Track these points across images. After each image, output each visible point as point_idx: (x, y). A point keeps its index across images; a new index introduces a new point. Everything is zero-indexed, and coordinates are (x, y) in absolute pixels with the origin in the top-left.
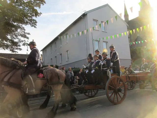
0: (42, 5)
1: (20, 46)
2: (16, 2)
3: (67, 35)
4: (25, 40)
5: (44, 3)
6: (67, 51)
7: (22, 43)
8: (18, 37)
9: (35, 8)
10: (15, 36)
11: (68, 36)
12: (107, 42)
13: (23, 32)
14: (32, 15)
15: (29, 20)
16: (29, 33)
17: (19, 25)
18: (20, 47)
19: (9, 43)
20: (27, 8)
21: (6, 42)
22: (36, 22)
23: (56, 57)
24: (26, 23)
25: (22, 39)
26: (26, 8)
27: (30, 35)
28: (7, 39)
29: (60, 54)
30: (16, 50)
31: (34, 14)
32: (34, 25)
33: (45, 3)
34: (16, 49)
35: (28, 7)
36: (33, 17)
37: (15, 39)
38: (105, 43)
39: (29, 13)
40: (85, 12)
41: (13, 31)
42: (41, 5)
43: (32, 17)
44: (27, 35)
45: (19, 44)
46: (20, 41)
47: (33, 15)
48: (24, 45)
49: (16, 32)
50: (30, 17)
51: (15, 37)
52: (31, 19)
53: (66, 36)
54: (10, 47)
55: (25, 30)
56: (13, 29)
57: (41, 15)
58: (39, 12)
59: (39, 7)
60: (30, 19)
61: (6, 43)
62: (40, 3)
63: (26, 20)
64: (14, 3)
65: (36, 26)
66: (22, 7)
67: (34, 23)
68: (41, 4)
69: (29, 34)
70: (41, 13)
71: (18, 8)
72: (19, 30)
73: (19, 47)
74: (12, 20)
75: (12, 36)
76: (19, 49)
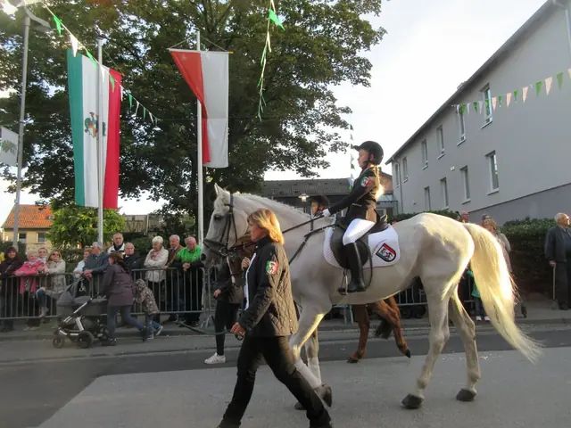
1: (323, 154)
2: (306, 16)
3: (486, 89)
4: (336, 134)
6: (487, 156)
7: (327, 143)
8: (316, 125)
9: (363, 17)
10: (308, 123)
13: (329, 106)
14: (354, 46)
15: (345, 65)
16: (348, 108)
17: (317, 89)
18: (325, 159)
19: (294, 150)
20: (338, 27)
21: (284, 148)
22: (369, 66)
23: (444, 180)
24: (337, 77)
25: (329, 130)
26: (334, 25)
28: (285, 138)
29: (462, 169)
30: (314, 170)
31: (361, 41)
32: (361, 77)
34: (315, 164)
35: (339, 21)
36: (357, 50)
37: (308, 133)
39: (343, 41)
41: (303, 110)
42: (380, 2)
43: (355, 53)
44: (343, 117)
45: (319, 149)
46: (324, 138)
47: (358, 45)
48: (334, 148)
49: (310, 112)
50: (348, 52)
51: (306, 128)
52: (353, 60)
53: (483, 94)
54: (297, 160)
55: (333, 100)
56: (300, 102)
58: (375, 28)
59: (376, 8)
60: (349, 58)
61: (285, 151)
63: (337, 66)
64: (299, 20)
65: (368, 79)
66: (323, 25)
67: (360, 72)
69: (347, 110)
70: (383, 31)
71: (310, 32)
72: (317, 104)
73: (320, 159)
74: (295, 76)
75: (298, 127)
76: (323, 163)
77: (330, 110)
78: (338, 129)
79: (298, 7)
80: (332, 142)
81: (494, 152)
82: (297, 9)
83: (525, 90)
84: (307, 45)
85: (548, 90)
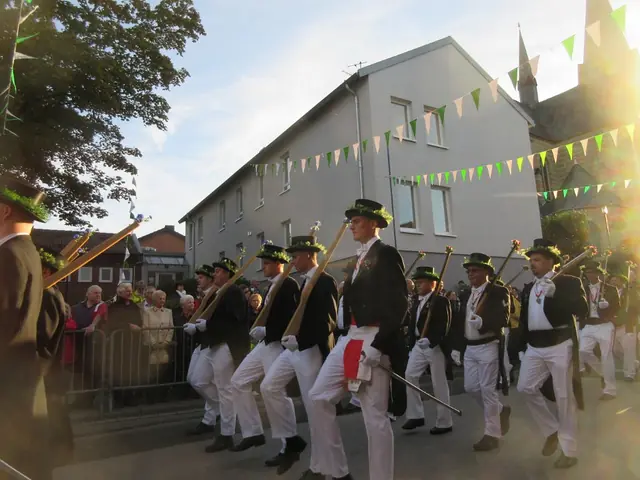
0: (189, 40)
1: (99, 199)
2: (92, 30)
3: (286, 157)
4: (119, 178)
5: (198, 34)
6: (283, 223)
7: (107, 187)
8: (94, 164)
9: (163, 52)
10: (82, 159)
11: (290, 164)
12: (448, 189)
13: (113, 144)
15: (136, 98)
16: (137, 150)
17: (98, 120)
18: (101, 206)
20: (132, 54)
21: (45, 186)
22: (166, 107)
23: (240, 245)
24: (127, 112)
25: (110, 172)
26: (127, 51)
27: (141, 155)
28: (48, 174)
29: (258, 236)
30: (85, 218)
31: (159, 77)
32: (156, 118)
33: (202, 31)
34: (87, 211)
35: (134, 48)
36: (154, 87)
37: (81, 171)
38: (440, 192)
39: (137, 73)
40: (359, 67)
41: (78, 142)
42: (185, 41)
43: (150, 89)
44: (130, 159)
45: (94, 192)
46: (102, 181)
47: (155, 81)
48: (115, 195)
49: (87, 146)
50: (143, 86)
51: (80, 166)
52: (147, 97)
54: (62, 203)
55: (120, 137)
56: (75, 132)
57: (187, 78)
58: (177, 67)
59: (180, 47)
60: (144, 93)
61: (46, 190)
62: (184, 33)
63: (127, 98)
64: (83, 33)
65: (164, 121)
66: (114, 47)
67: (156, 112)
68: (186, 38)
69: (136, 153)
70: (185, 73)
71: (96, 51)
72: (97, 138)
73: (95, 205)
74: (70, 99)
75: (69, 162)
76: (98, 210)
77: (113, 149)
78: (122, 173)
79: (82, 17)
80: (113, 186)
81: (289, 221)
82: (80, 19)
83: (318, 158)
84: (89, 64)
85: (337, 160)
